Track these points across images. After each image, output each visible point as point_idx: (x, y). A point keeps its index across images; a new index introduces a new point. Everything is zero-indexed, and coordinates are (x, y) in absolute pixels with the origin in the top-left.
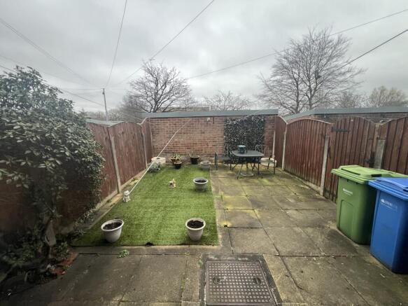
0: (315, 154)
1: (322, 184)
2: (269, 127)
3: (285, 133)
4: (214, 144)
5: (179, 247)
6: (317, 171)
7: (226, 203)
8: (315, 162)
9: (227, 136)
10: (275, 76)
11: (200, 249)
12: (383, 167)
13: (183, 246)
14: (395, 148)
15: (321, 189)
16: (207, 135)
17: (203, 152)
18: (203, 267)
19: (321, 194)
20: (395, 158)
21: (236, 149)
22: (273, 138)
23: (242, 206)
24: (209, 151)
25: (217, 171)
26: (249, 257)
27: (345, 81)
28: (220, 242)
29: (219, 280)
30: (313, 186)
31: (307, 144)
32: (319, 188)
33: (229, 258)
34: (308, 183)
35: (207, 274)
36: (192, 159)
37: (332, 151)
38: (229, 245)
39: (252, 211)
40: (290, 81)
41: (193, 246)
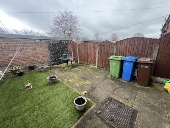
0: (93, 55)
1: (97, 65)
2: (69, 46)
3: (78, 48)
4: (43, 56)
5: (79, 121)
6: (94, 61)
7: (73, 84)
8: (93, 58)
9: (51, 51)
10: (55, 25)
11: (89, 113)
12: (116, 55)
13: (81, 119)
14: (118, 50)
15: (96, 67)
16: (38, 50)
17: (37, 61)
18: (102, 120)
19: (97, 68)
20: (118, 52)
21: (62, 56)
22: (71, 51)
23: (81, 82)
24: (40, 60)
25: (52, 70)
26: (108, 100)
27: (78, 32)
28: (92, 102)
29: (113, 119)
30: (93, 66)
31: (89, 51)
32: (95, 67)
33: (104, 106)
34: (90, 66)
35: (107, 121)
36: (29, 67)
37: (99, 53)
38: (97, 101)
39: (86, 82)
40: (61, 29)
41: (85, 114)
